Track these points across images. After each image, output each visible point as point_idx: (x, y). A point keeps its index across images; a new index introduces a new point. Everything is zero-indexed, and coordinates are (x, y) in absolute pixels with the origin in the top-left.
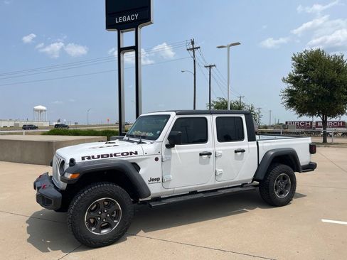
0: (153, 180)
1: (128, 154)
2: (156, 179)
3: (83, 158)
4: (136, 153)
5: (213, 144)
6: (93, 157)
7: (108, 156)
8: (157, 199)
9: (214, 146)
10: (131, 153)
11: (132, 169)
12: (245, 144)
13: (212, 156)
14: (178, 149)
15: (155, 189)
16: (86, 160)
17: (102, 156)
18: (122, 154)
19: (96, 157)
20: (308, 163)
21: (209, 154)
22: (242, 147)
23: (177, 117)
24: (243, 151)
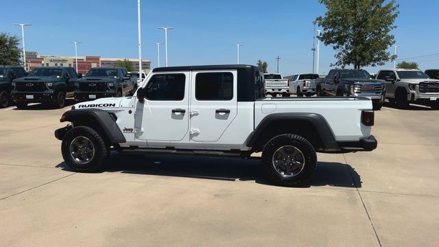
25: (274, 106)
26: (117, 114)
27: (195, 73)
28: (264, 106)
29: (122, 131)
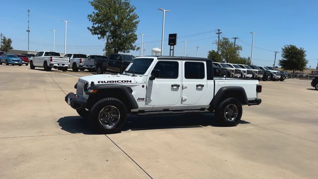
0: (140, 99)
1: (125, 81)
2: (142, 99)
3: (99, 82)
4: (131, 81)
5: (181, 79)
6: (105, 82)
7: (113, 82)
8: (142, 111)
9: (182, 81)
10: (127, 81)
11: (128, 91)
12: (204, 81)
13: (180, 88)
15: (141, 105)
17: (110, 82)
18: (122, 81)
19: (106, 82)
20: (254, 99)
21: (178, 86)
22: (202, 83)
23: (158, 61)
24: (202, 86)
25: (224, 83)
26: (132, 88)
27: (184, 62)
28: (220, 83)
29: (136, 100)
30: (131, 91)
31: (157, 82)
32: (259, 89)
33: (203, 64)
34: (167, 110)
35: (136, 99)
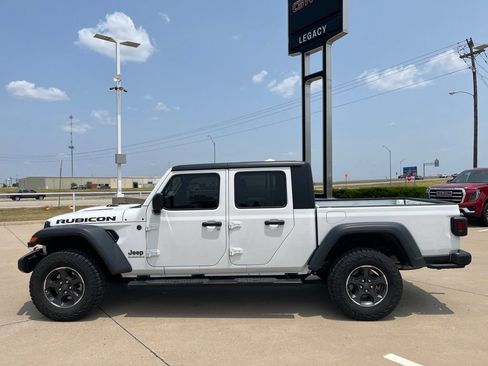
0: (134, 253)
1: (104, 219)
2: (138, 253)
3: (58, 222)
4: (114, 219)
5: (226, 210)
6: (67, 221)
7: (82, 220)
8: (143, 278)
10: (108, 219)
12: (287, 213)
14: (169, 215)
15: (138, 265)
16: (60, 224)
17: (77, 220)
18: (98, 219)
19: (70, 220)
21: (218, 225)
22: (279, 217)
23: (173, 174)
24: (281, 223)
30: (116, 237)
31: (169, 216)
32: (458, 227)
33: (283, 174)
34: (201, 276)
35: (126, 253)
